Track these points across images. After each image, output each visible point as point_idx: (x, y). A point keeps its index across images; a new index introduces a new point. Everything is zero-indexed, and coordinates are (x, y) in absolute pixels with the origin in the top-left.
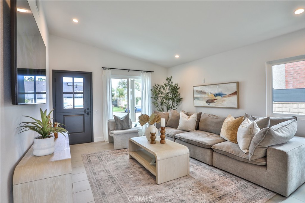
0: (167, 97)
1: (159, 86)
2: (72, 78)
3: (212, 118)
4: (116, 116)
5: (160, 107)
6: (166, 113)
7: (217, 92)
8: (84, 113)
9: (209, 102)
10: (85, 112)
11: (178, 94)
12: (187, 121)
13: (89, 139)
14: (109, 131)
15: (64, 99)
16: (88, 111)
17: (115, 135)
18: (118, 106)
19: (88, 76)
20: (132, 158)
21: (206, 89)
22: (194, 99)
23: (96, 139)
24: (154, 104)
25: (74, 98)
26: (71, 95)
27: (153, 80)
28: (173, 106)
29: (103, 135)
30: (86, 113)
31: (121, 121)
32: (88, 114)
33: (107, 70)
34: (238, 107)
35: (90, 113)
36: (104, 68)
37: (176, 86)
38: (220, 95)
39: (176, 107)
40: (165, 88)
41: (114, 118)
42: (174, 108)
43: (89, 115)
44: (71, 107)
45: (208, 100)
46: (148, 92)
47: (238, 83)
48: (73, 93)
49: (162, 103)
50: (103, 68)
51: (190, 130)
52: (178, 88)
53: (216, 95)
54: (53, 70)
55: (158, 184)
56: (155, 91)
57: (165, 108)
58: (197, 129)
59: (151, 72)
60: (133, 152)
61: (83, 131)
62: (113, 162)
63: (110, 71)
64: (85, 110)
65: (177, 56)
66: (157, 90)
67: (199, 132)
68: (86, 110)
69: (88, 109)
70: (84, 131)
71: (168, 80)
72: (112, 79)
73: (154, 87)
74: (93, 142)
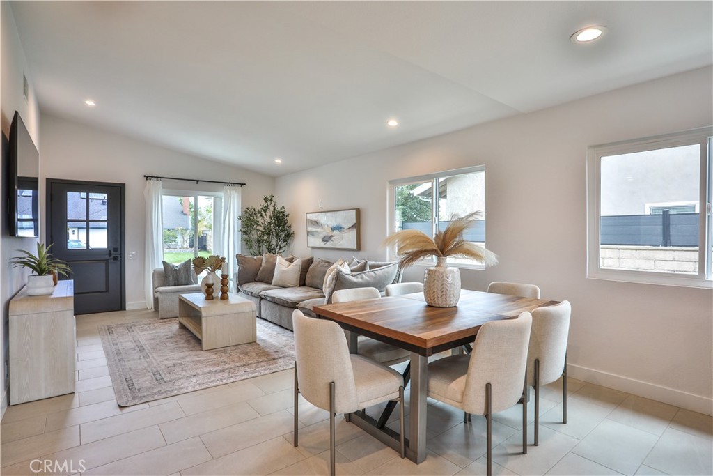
0: (267, 232)
1: (254, 210)
2: (85, 194)
3: (322, 266)
4: (166, 263)
5: (255, 248)
6: (258, 258)
7: (335, 224)
8: (107, 257)
9: (325, 240)
10: (110, 256)
11: (288, 224)
12: (284, 271)
13: (117, 303)
14: (155, 288)
15: (70, 231)
16: (116, 253)
17: (161, 293)
18: (208, 249)
19: (116, 194)
20: (183, 327)
21: (323, 218)
22: (308, 235)
23: (130, 304)
24: (247, 242)
25: (88, 228)
26: (84, 224)
27: (243, 200)
28: (278, 247)
29: (145, 298)
30: (112, 257)
31: (176, 272)
32: (116, 258)
33: (152, 182)
34: (359, 248)
35: (120, 258)
36: (147, 177)
37: (283, 211)
38: (339, 228)
39: (284, 249)
40: (264, 214)
41: (163, 267)
42: (281, 251)
43: (119, 262)
44: (84, 245)
45: (324, 237)
46: (234, 221)
47: (358, 212)
48: (88, 220)
49: (259, 242)
51: (289, 285)
52: (287, 216)
53: (333, 229)
54: (47, 179)
55: (204, 349)
56: (248, 220)
57: (264, 248)
58: (302, 283)
59: (242, 185)
60: (185, 317)
61: (104, 290)
62: (151, 332)
63: (160, 182)
64: (110, 252)
65: (278, 161)
66: (251, 218)
67: (303, 289)
68: (112, 251)
69: (116, 250)
70: (107, 291)
71: (266, 200)
72: (163, 197)
73: (246, 212)
74: (125, 310)
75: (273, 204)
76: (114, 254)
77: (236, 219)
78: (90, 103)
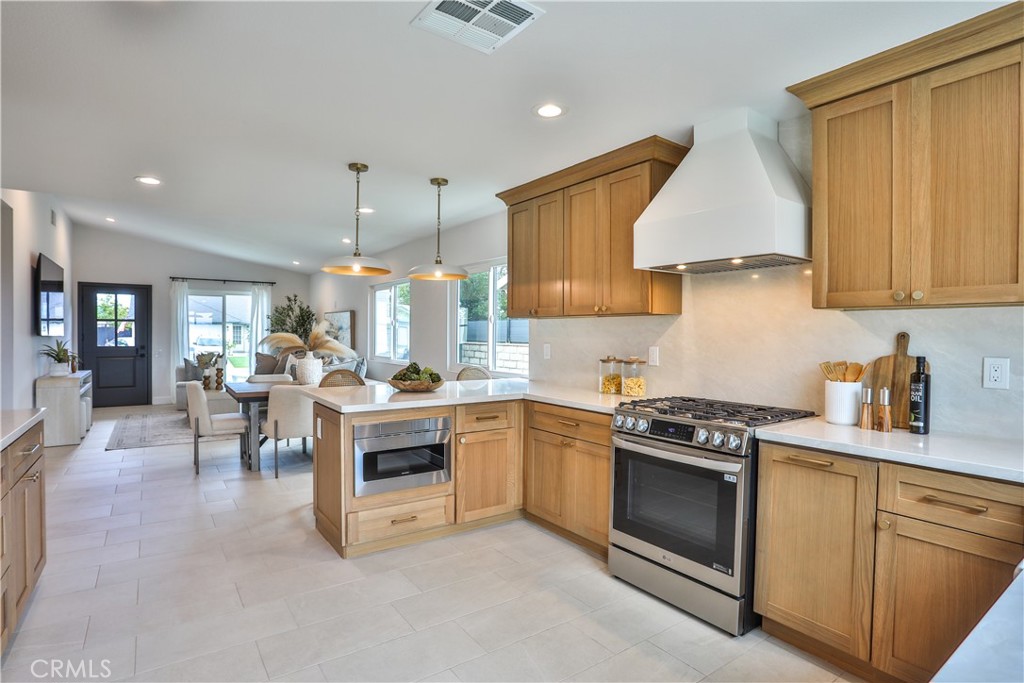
1: (284, 309)
2: (113, 295)
4: (186, 360)
8: (136, 354)
10: (138, 353)
13: (144, 398)
14: (177, 382)
16: (143, 350)
19: (143, 294)
23: (156, 400)
27: (273, 298)
29: (170, 393)
31: (195, 368)
32: (142, 356)
33: (179, 283)
35: (146, 355)
41: (184, 364)
43: (145, 359)
44: (113, 345)
46: (262, 320)
47: (353, 314)
48: (116, 320)
50: (173, 279)
54: (79, 283)
56: (278, 319)
59: (273, 283)
61: (132, 385)
63: (186, 284)
64: (137, 350)
68: (139, 349)
69: (143, 347)
70: (134, 386)
71: (289, 300)
72: (190, 297)
73: (277, 311)
74: (151, 403)
75: (298, 303)
76: (140, 352)
77: (265, 319)
78: (110, 220)
